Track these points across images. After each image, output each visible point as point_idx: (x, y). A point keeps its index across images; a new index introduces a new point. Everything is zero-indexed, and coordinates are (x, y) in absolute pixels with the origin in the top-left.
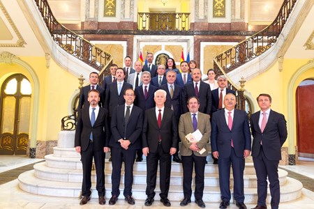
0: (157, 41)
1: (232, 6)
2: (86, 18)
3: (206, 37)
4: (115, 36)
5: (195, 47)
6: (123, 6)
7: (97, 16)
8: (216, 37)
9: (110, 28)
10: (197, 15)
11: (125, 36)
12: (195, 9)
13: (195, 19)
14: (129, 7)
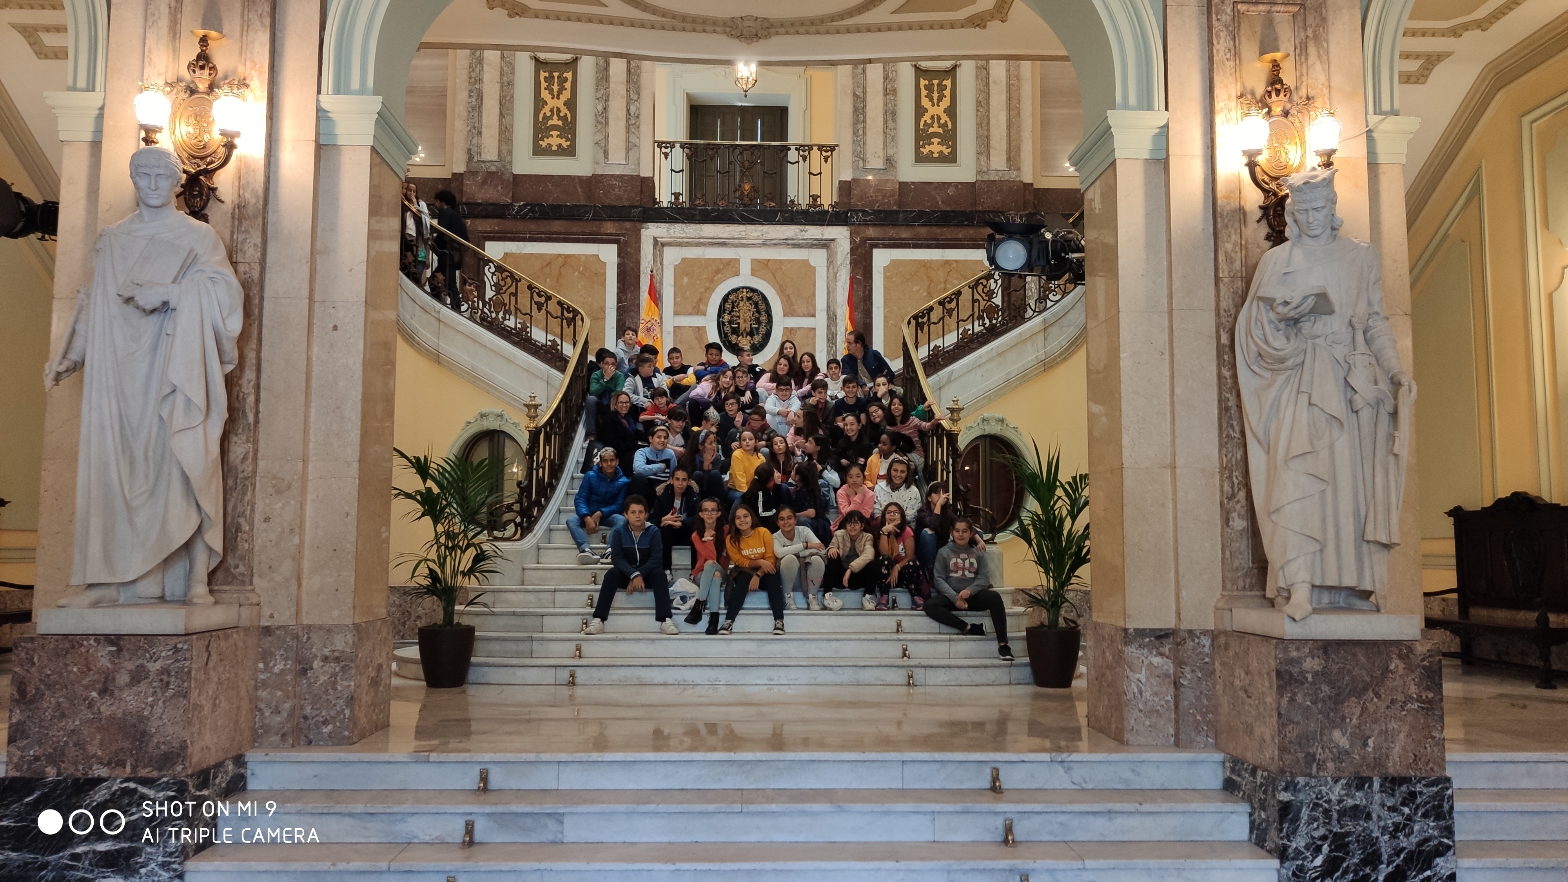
0: (724, 244)
1: (979, 125)
2: (470, 158)
3: (892, 232)
4: (576, 227)
5: (854, 264)
6: (602, 119)
7: (510, 152)
8: (923, 231)
9: (554, 197)
10: (860, 156)
11: (610, 227)
12: (855, 133)
13: (855, 168)
14: (623, 123)
